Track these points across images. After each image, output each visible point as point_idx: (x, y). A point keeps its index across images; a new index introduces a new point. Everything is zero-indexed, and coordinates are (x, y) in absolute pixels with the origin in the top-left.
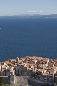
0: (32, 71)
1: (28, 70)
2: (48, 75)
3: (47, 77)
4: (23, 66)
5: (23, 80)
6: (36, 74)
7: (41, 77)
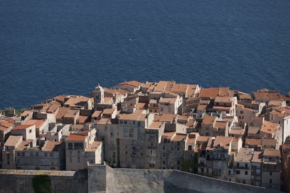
0: (180, 144)
1: (165, 141)
2: (256, 160)
3: (254, 168)
4: (140, 124)
5: (143, 186)
6: (200, 160)
7: (225, 172)
